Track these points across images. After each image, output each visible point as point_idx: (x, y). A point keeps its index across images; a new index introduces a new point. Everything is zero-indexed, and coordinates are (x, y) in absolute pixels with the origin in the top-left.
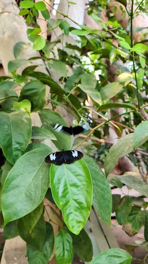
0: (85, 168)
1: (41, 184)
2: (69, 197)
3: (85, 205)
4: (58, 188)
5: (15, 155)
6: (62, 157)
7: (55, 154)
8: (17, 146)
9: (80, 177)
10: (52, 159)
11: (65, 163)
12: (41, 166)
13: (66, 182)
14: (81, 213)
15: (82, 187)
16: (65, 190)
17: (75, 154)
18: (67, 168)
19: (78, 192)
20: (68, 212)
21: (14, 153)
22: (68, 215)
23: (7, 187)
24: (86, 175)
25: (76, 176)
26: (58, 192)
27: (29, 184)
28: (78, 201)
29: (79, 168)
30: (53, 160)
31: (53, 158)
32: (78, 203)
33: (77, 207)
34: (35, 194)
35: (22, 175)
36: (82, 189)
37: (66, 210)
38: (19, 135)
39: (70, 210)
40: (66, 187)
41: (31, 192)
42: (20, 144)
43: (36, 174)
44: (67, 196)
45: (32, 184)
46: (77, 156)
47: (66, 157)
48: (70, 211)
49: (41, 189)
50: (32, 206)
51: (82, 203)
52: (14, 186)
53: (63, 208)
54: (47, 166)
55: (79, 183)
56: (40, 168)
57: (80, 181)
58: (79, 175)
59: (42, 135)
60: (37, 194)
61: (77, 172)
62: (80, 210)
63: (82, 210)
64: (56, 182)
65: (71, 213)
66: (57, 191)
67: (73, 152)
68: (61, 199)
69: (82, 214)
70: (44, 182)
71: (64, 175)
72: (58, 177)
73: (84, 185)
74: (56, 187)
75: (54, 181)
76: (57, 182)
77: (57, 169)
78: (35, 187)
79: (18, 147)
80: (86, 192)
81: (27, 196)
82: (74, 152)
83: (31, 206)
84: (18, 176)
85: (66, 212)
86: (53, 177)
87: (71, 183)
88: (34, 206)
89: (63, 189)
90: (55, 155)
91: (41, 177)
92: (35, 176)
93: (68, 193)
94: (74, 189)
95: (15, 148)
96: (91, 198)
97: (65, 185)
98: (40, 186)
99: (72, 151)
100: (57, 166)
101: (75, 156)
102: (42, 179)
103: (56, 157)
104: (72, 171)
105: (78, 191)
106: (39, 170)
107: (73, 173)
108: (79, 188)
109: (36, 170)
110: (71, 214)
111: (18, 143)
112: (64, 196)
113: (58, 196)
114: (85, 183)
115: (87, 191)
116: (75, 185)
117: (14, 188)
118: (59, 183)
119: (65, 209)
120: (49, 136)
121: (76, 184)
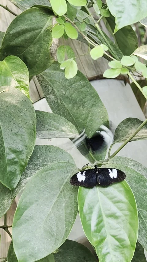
0: (127, 192)
1: (64, 215)
2: (105, 232)
3: (128, 242)
4: (90, 220)
5: (11, 172)
6: (95, 177)
7: (84, 172)
8: (13, 156)
9: (121, 205)
10: (80, 180)
11: (99, 185)
12: (63, 190)
13: (100, 211)
14: (122, 253)
15: (124, 218)
16: (100, 222)
17: (113, 174)
18: (101, 192)
19: (118, 226)
20: (104, 251)
21: (9, 169)
22: (105, 255)
23: (18, 219)
24: (129, 201)
25: (115, 202)
26: (90, 225)
27: (48, 215)
28: (118, 237)
29: (119, 191)
30: (82, 181)
31: (81, 178)
32: (117, 239)
33: (117, 246)
34: (58, 228)
35: (37, 203)
36: (123, 221)
37: (102, 249)
38: (15, 137)
39: (107, 249)
40: (100, 219)
41: (52, 226)
42: (17, 153)
43: (57, 201)
44: (103, 231)
45: (52, 215)
46: (116, 176)
47: (101, 177)
48: (108, 251)
49: (66, 221)
50: (55, 244)
51: (124, 240)
52: (27, 218)
53: (98, 245)
54: (71, 190)
55: (119, 213)
56: (61, 192)
57: (121, 210)
58: (118, 202)
59: (50, 127)
60: (60, 228)
61: (115, 197)
62: (121, 250)
63: (123, 249)
64: (86, 212)
65: (108, 253)
66: (88, 223)
67: (110, 171)
68: (94, 234)
69: (124, 255)
70: (68, 211)
71: (98, 202)
72: (89, 204)
73: (126, 215)
74: (87, 218)
75: (84, 210)
76: (88, 212)
77: (87, 194)
78: (57, 219)
79: (15, 158)
80: (128, 225)
81: (46, 231)
82: (112, 170)
83: (53, 245)
84: (31, 203)
85: (101, 251)
86: (83, 204)
87: (108, 212)
88: (56, 244)
89: (97, 221)
90: (84, 174)
91: (64, 205)
92: (55, 204)
93: (103, 226)
94: (112, 221)
95: (10, 160)
96: (135, 234)
97: (100, 216)
98: (64, 218)
99: (109, 169)
100: (87, 190)
101: (113, 177)
102: (66, 207)
103: (86, 176)
104: (108, 196)
105: (118, 223)
106: (59, 195)
107: (111, 198)
108: (120, 220)
109: (56, 195)
110: (109, 255)
111: (14, 151)
112: (98, 230)
113: (90, 230)
114: (127, 213)
115: (130, 224)
116: (113, 216)
117: (28, 220)
118: (91, 213)
119: (100, 248)
120: (63, 128)
121: (115, 214)
